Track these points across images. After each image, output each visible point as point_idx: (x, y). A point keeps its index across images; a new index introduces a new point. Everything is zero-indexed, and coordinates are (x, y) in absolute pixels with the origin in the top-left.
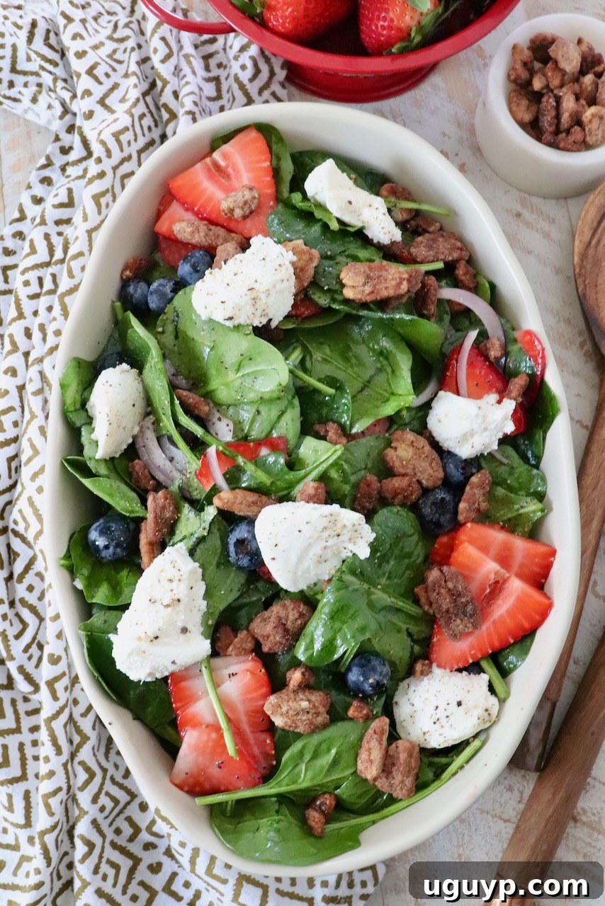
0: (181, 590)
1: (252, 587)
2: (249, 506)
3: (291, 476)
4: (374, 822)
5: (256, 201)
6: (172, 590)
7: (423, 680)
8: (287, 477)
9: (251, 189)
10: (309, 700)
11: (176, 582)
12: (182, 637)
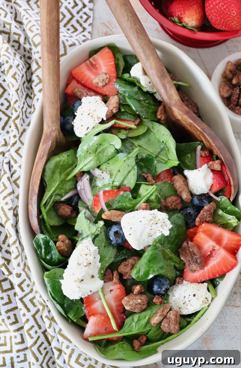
0: (91, 259)
1: (121, 252)
2: (118, 217)
3: (134, 201)
4: (163, 344)
5: (108, 79)
6: (87, 259)
7: (179, 286)
8: (133, 202)
9: (106, 74)
10: (141, 299)
11: (88, 255)
12: (92, 279)
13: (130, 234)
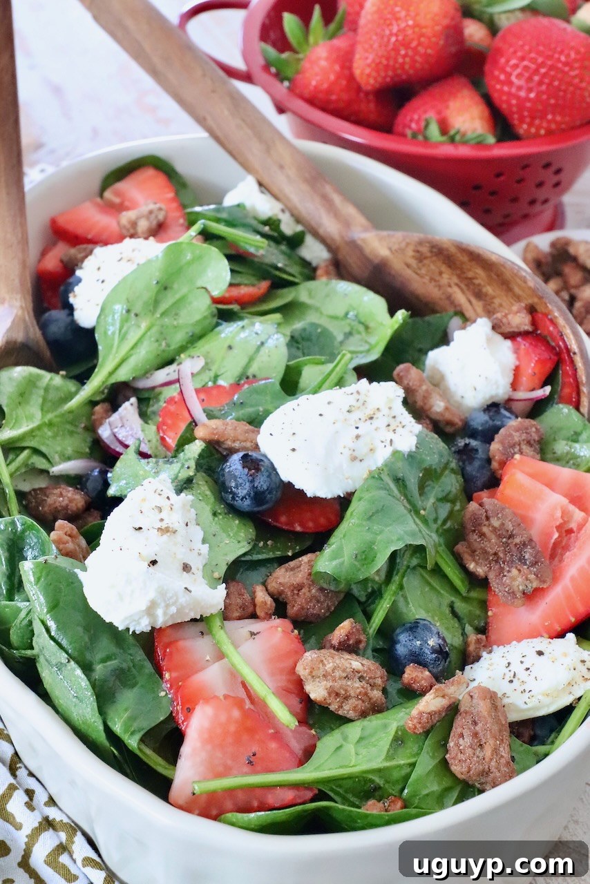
0: (174, 520)
6: (161, 520)
9: (155, 203)
10: (360, 663)
11: (165, 510)
13: (294, 450)
